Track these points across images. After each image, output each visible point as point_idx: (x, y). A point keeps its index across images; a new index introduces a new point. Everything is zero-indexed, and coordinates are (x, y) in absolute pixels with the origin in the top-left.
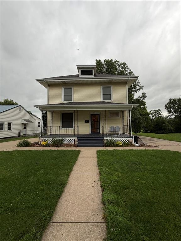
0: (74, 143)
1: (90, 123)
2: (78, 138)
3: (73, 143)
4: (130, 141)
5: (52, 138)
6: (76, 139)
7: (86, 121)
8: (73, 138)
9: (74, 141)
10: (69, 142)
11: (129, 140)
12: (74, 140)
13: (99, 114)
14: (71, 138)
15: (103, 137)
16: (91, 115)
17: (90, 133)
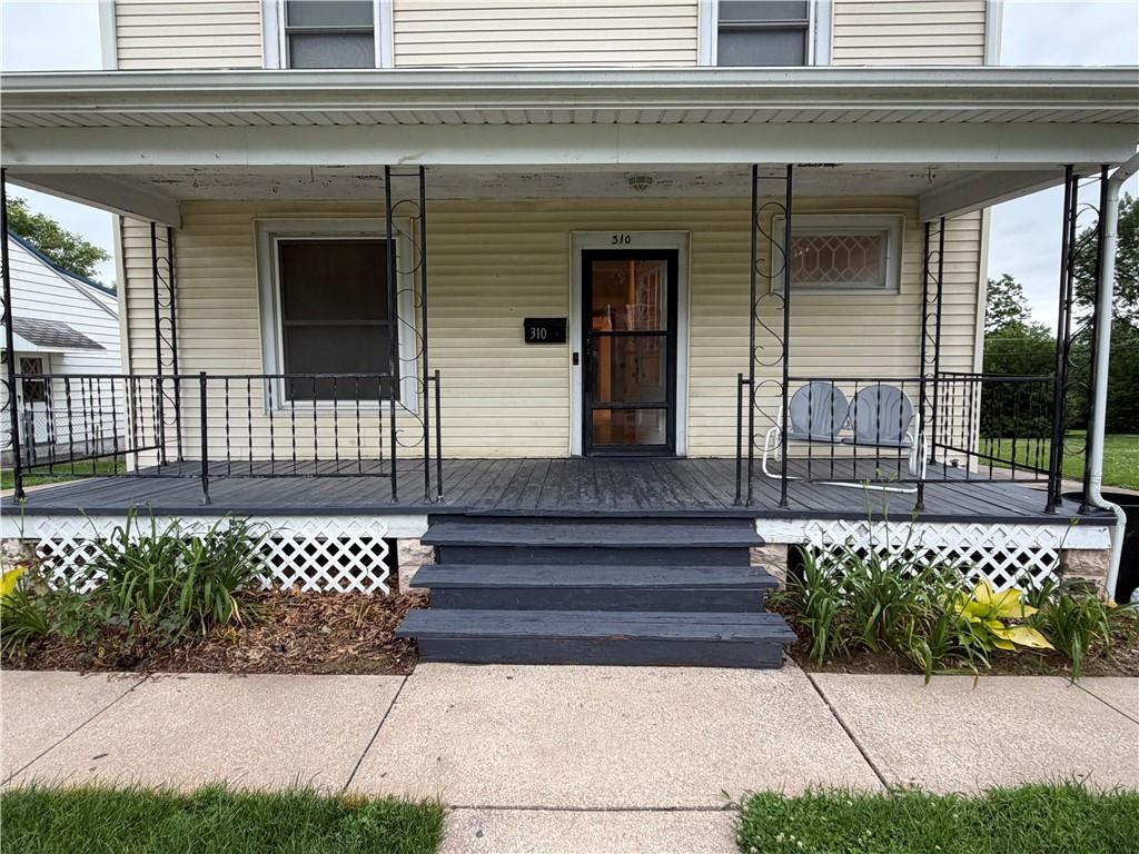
0: (392, 582)
1: (575, 343)
2: (434, 518)
3: (378, 582)
4: (1073, 561)
5: (122, 522)
6: (410, 530)
7: (530, 324)
8: (379, 528)
9: (392, 560)
10: (322, 571)
11: (1062, 552)
12: (392, 542)
13: (671, 257)
14: (355, 528)
15: (748, 520)
16: (589, 257)
17: (578, 451)
